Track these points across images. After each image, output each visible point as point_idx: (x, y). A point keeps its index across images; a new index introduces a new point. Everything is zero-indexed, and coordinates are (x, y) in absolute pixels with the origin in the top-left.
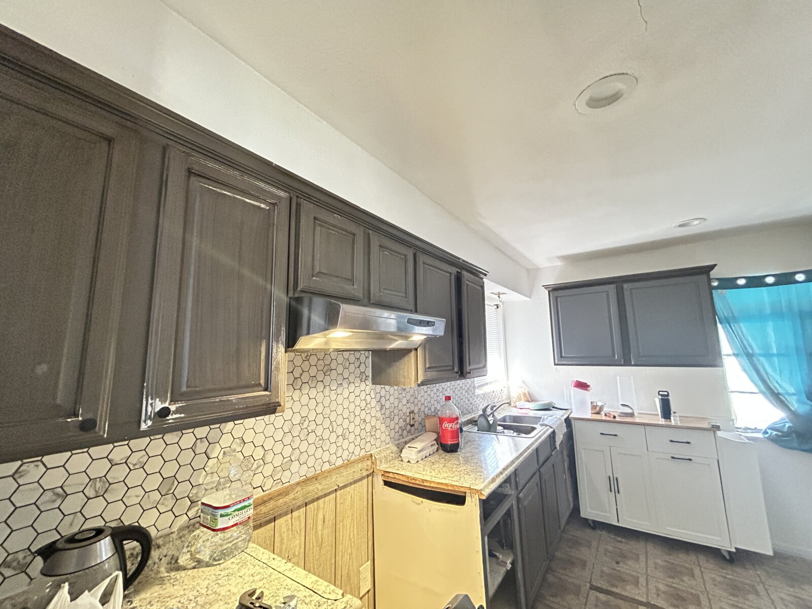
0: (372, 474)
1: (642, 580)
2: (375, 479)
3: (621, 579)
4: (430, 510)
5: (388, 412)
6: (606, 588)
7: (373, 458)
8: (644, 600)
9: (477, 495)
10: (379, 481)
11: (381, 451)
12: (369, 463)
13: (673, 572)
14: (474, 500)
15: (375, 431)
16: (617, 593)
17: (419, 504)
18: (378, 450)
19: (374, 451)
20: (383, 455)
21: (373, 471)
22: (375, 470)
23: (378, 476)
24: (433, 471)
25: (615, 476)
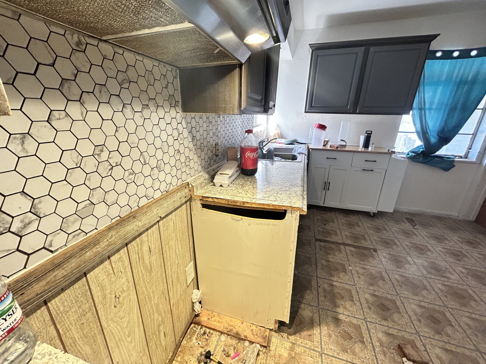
0: (190, 200)
1: (338, 232)
2: (193, 203)
3: (329, 233)
4: (249, 225)
5: (199, 143)
6: (323, 239)
7: (190, 186)
8: (341, 242)
9: (298, 212)
10: (197, 205)
11: (195, 178)
12: (187, 190)
13: (351, 225)
14: (294, 215)
15: (189, 161)
16: (329, 241)
17: (239, 221)
18: (192, 178)
19: (189, 180)
20: (198, 182)
21: (191, 197)
22: (193, 196)
23: (196, 201)
24: (247, 193)
25: (328, 182)
